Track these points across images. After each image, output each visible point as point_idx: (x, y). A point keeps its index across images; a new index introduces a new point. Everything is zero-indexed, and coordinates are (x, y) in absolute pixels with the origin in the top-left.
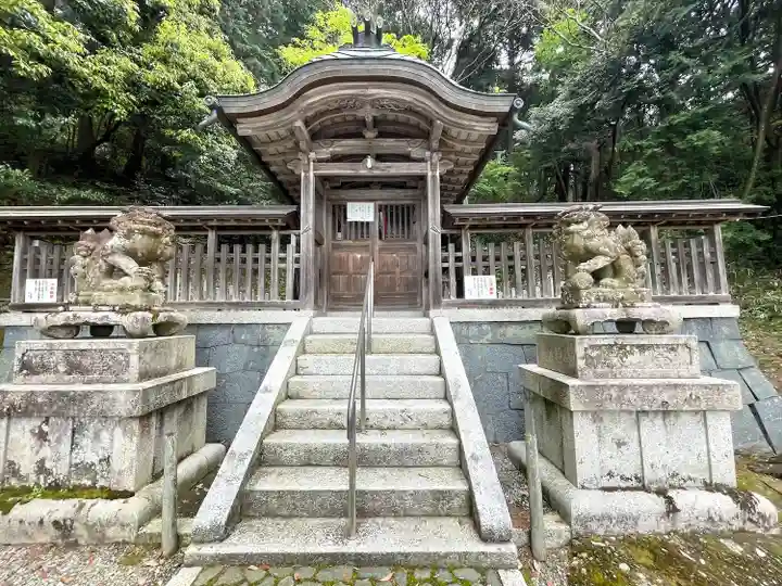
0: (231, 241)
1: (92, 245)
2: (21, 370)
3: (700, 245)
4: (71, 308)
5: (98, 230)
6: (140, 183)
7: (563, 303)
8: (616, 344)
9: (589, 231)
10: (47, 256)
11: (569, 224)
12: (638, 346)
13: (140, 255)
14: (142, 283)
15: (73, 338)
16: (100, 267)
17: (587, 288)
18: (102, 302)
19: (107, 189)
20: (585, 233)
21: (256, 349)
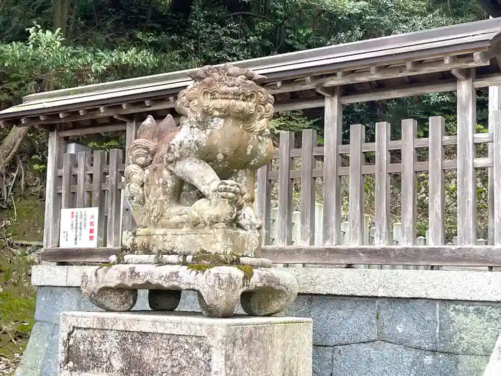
0: (370, 115)
1: (152, 145)
2: (67, 361)
4: (126, 257)
5: (159, 116)
6: (198, 22)
10: (86, 169)
13: (220, 156)
14: (222, 209)
15: (129, 311)
16: (165, 184)
18: (168, 247)
19: (152, 44)
21: (428, 359)
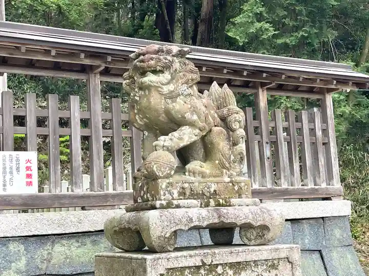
3: (312, 120)
7: (136, 201)
8: (204, 264)
9: (171, 87)
11: (143, 74)
12: (232, 265)
17: (168, 176)
20: (166, 89)
